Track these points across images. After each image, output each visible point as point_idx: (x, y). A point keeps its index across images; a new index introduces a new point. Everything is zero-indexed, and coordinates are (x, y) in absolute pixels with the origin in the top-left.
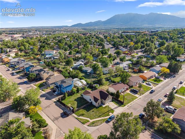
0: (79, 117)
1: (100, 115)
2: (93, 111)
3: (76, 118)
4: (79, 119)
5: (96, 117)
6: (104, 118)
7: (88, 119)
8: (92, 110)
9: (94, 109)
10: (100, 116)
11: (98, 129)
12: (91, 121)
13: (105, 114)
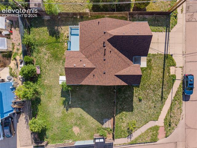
0: (133, 139)
1: (160, 94)
2: (140, 100)
3: (132, 144)
4: (136, 139)
5: (159, 105)
6: (174, 95)
7: (151, 124)
8: (135, 99)
9: (135, 94)
10: (163, 99)
11: (187, 127)
12: (160, 122)
13: (165, 82)
